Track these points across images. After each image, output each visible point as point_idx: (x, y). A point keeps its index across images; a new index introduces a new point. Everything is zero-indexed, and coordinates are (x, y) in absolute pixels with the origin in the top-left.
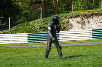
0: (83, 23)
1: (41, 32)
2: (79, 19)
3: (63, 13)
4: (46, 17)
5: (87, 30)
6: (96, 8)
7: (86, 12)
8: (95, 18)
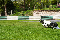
0: (38, 14)
1: (23, 16)
2: (37, 12)
3: (31, 9)
4: (25, 11)
5: (39, 16)
6: (43, 8)
7: (40, 10)
8: (43, 12)
